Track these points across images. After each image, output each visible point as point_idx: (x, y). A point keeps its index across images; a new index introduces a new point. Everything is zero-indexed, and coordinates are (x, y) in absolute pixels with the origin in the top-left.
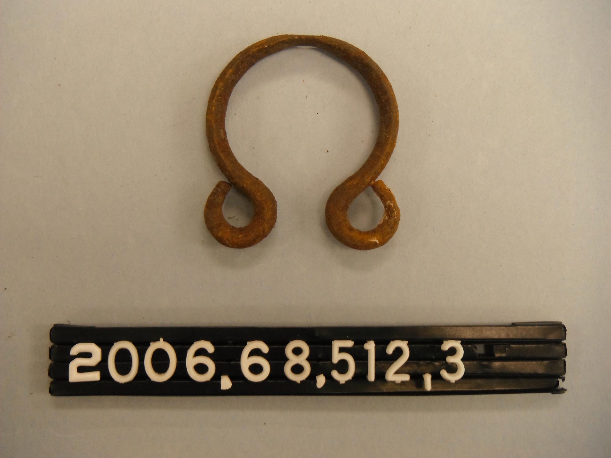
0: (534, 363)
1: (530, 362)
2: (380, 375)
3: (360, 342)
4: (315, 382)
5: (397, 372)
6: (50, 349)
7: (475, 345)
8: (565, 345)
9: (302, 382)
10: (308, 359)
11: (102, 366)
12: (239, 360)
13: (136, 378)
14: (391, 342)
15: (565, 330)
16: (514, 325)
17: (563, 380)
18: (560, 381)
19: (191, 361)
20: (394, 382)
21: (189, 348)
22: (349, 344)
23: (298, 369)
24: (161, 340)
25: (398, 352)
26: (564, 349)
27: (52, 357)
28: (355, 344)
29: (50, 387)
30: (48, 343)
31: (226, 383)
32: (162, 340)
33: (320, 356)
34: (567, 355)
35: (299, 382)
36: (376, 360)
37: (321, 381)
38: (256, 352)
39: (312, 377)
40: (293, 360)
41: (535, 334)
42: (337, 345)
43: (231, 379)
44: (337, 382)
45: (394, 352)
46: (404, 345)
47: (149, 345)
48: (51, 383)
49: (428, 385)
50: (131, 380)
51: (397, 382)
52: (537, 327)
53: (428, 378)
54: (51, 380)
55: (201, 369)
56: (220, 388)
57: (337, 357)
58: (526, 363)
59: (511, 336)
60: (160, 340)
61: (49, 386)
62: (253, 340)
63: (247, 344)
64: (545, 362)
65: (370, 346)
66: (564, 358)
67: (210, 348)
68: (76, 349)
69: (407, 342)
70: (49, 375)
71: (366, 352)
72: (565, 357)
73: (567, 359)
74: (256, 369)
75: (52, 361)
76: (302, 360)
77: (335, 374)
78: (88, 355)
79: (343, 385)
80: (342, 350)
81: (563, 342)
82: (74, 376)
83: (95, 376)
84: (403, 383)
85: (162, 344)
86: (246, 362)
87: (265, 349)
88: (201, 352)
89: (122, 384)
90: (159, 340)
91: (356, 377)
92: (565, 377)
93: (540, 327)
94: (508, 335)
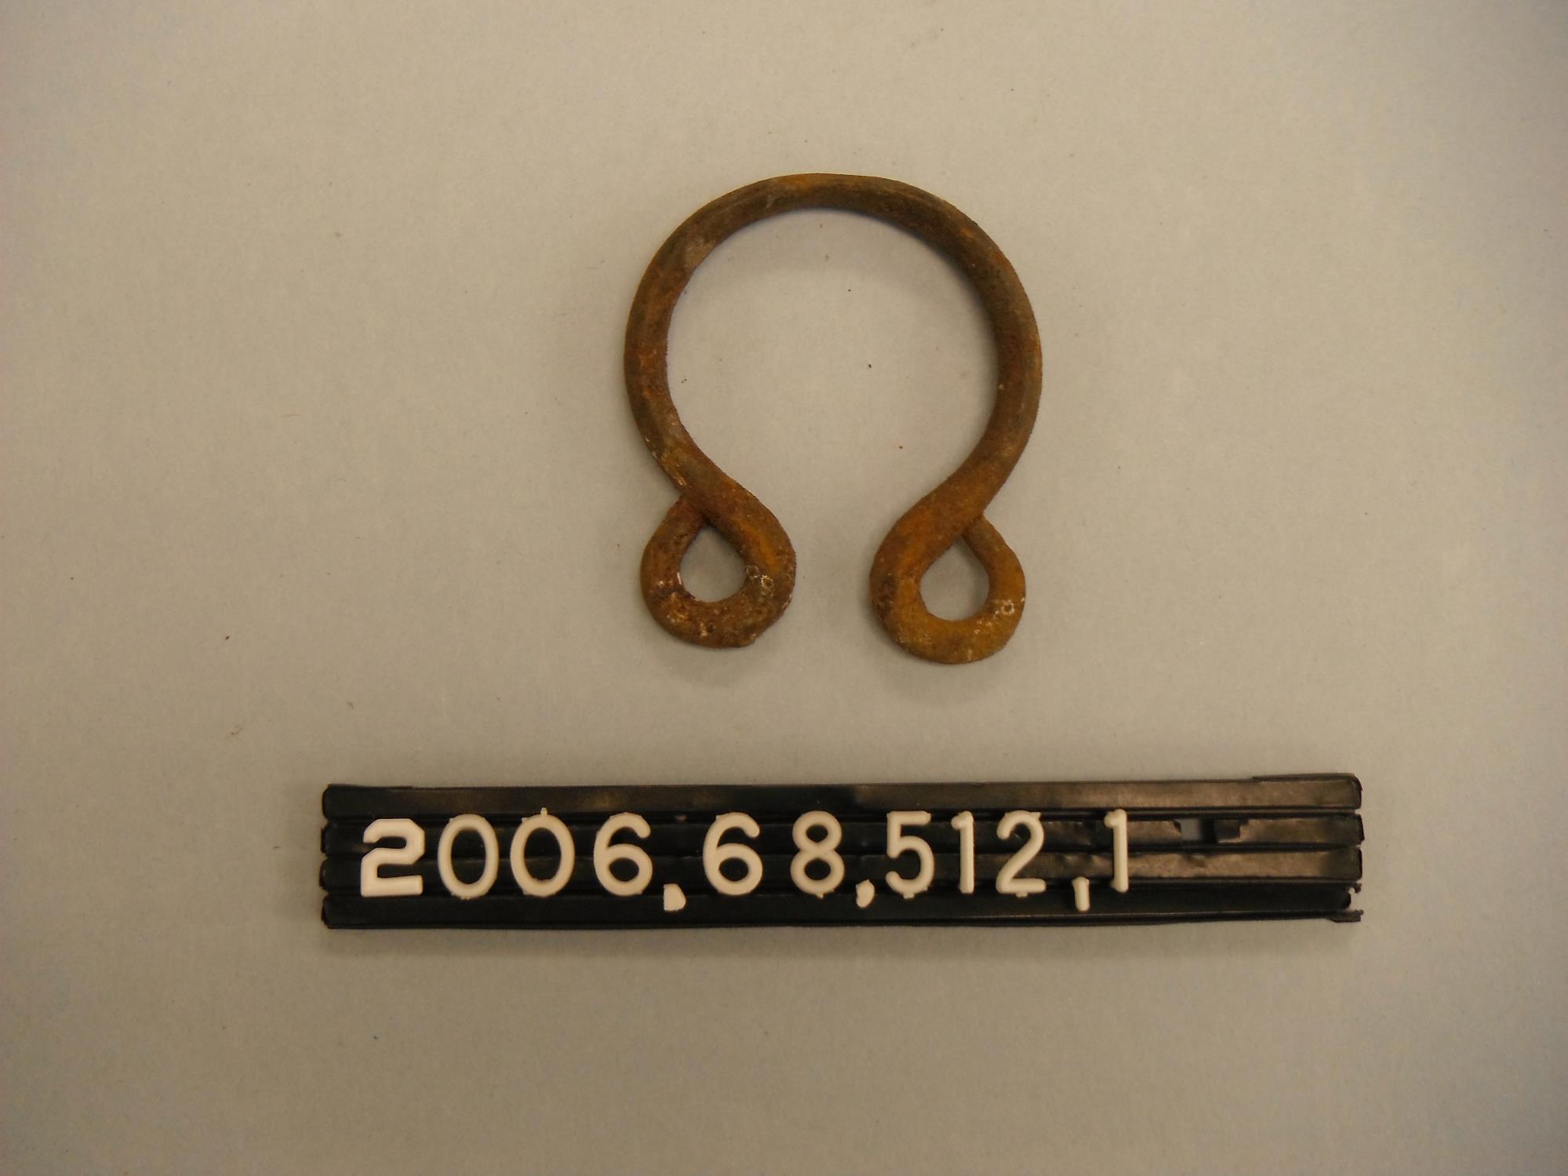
0: (1298, 855)
1: (1289, 855)
2: (986, 882)
3: (943, 815)
4: (854, 895)
5: (1021, 875)
6: (324, 833)
7: (1178, 821)
8: (1359, 818)
9: (828, 896)
10: (840, 850)
11: (426, 865)
12: (701, 853)
13: (493, 890)
14: (1006, 815)
15: (1359, 788)
16: (1256, 780)
17: (1358, 890)
18: (1352, 891)
19: (604, 855)
20: (1012, 897)
21: (598, 829)
22: (922, 818)
23: (817, 870)
24: (544, 811)
25: (1023, 834)
26: (1358, 828)
27: (327, 848)
28: (933, 819)
29: (323, 909)
30: (318, 821)
31: (674, 899)
32: (546, 812)
33: (864, 844)
34: (1362, 838)
35: (821, 896)
36: (978, 850)
37: (866, 893)
38: (734, 836)
39: (848, 888)
40: (809, 851)
41: (1299, 797)
42: (897, 820)
43: (686, 892)
44: (899, 896)
45: (1012, 833)
46: (1032, 820)
47: (518, 823)
48: (326, 900)
49: (1083, 902)
50: (484, 894)
51: (1019, 896)
52: (1304, 782)
53: (1082, 889)
54: (325, 894)
55: (624, 870)
56: (663, 909)
57: (896, 845)
58: (1281, 856)
59: (1250, 803)
60: (542, 812)
61: (321, 907)
62: (728, 812)
63: (714, 820)
64: (1323, 854)
65: (965, 823)
66: (1358, 846)
67: (642, 829)
68: (375, 831)
69: (1038, 814)
70: (323, 883)
71: (957, 834)
72: (1360, 844)
73: (1364, 847)
74: (734, 870)
75: (327, 855)
76: (827, 851)
77: (894, 880)
78: (397, 843)
79: (910, 901)
80: (907, 831)
81: (1357, 812)
82: (371, 885)
83: (413, 885)
84: (1033, 897)
85: (544, 820)
86: (714, 855)
87: (752, 829)
88: (623, 837)
89: (465, 901)
90: (540, 813)
91: (936, 885)
92: (1361, 885)
93: (1309, 782)
94: (1244, 799)
